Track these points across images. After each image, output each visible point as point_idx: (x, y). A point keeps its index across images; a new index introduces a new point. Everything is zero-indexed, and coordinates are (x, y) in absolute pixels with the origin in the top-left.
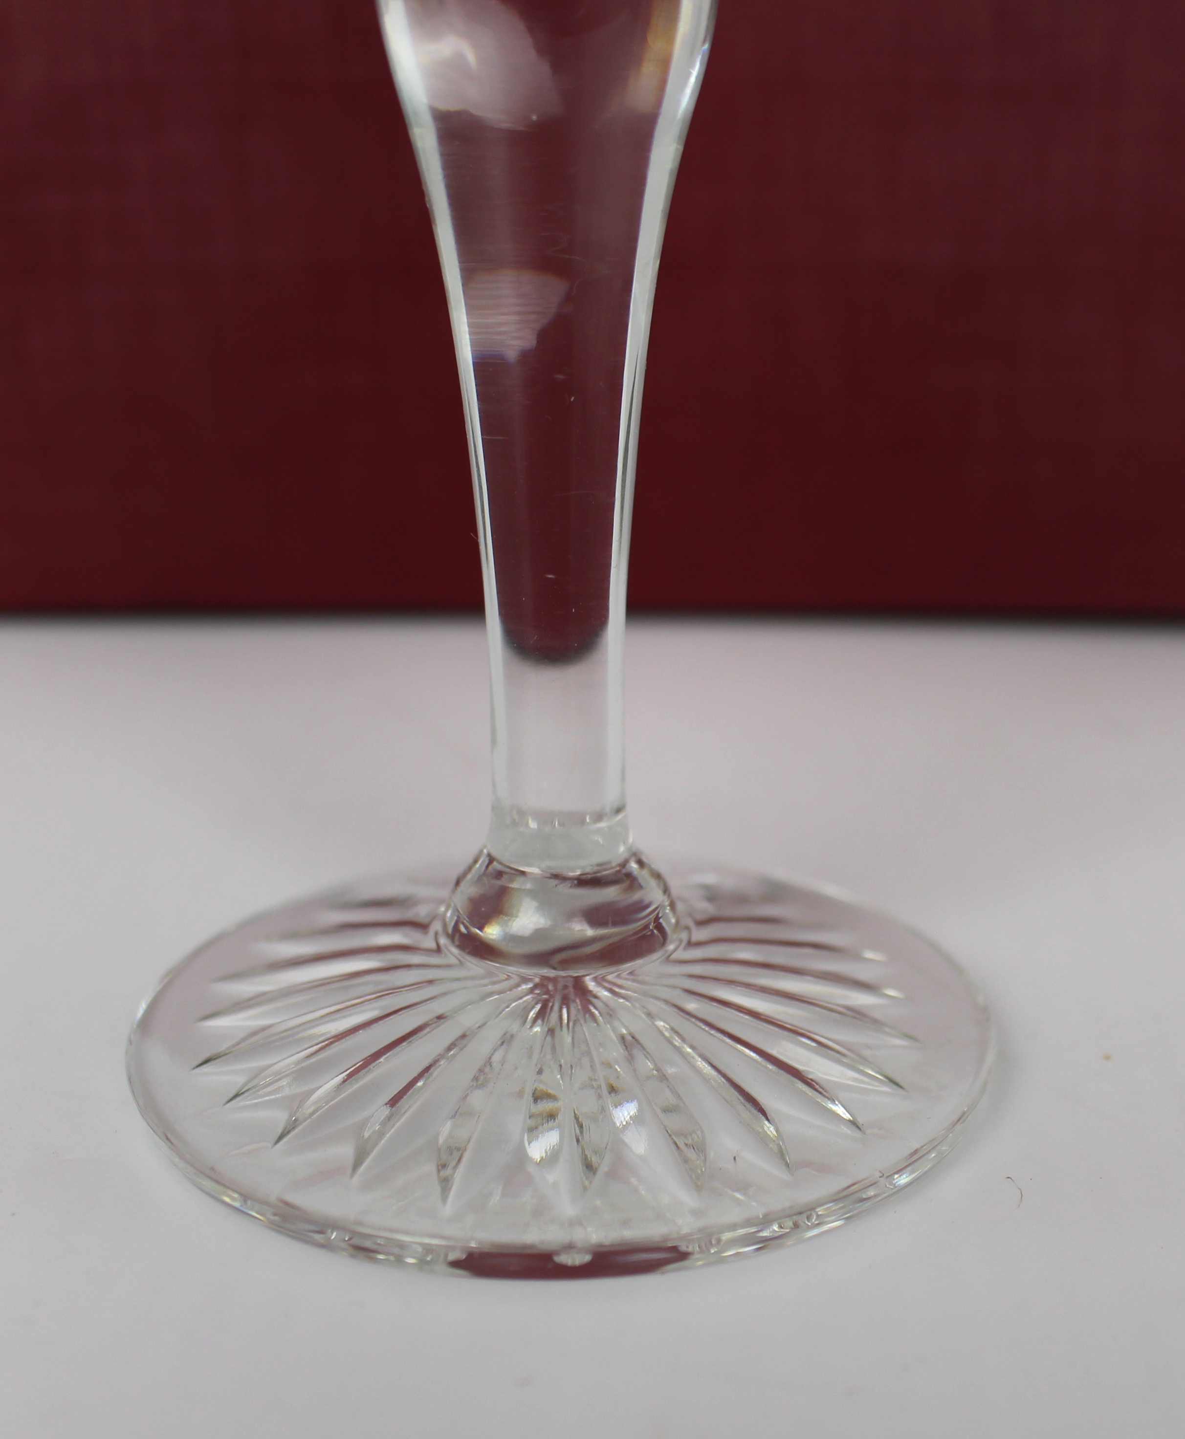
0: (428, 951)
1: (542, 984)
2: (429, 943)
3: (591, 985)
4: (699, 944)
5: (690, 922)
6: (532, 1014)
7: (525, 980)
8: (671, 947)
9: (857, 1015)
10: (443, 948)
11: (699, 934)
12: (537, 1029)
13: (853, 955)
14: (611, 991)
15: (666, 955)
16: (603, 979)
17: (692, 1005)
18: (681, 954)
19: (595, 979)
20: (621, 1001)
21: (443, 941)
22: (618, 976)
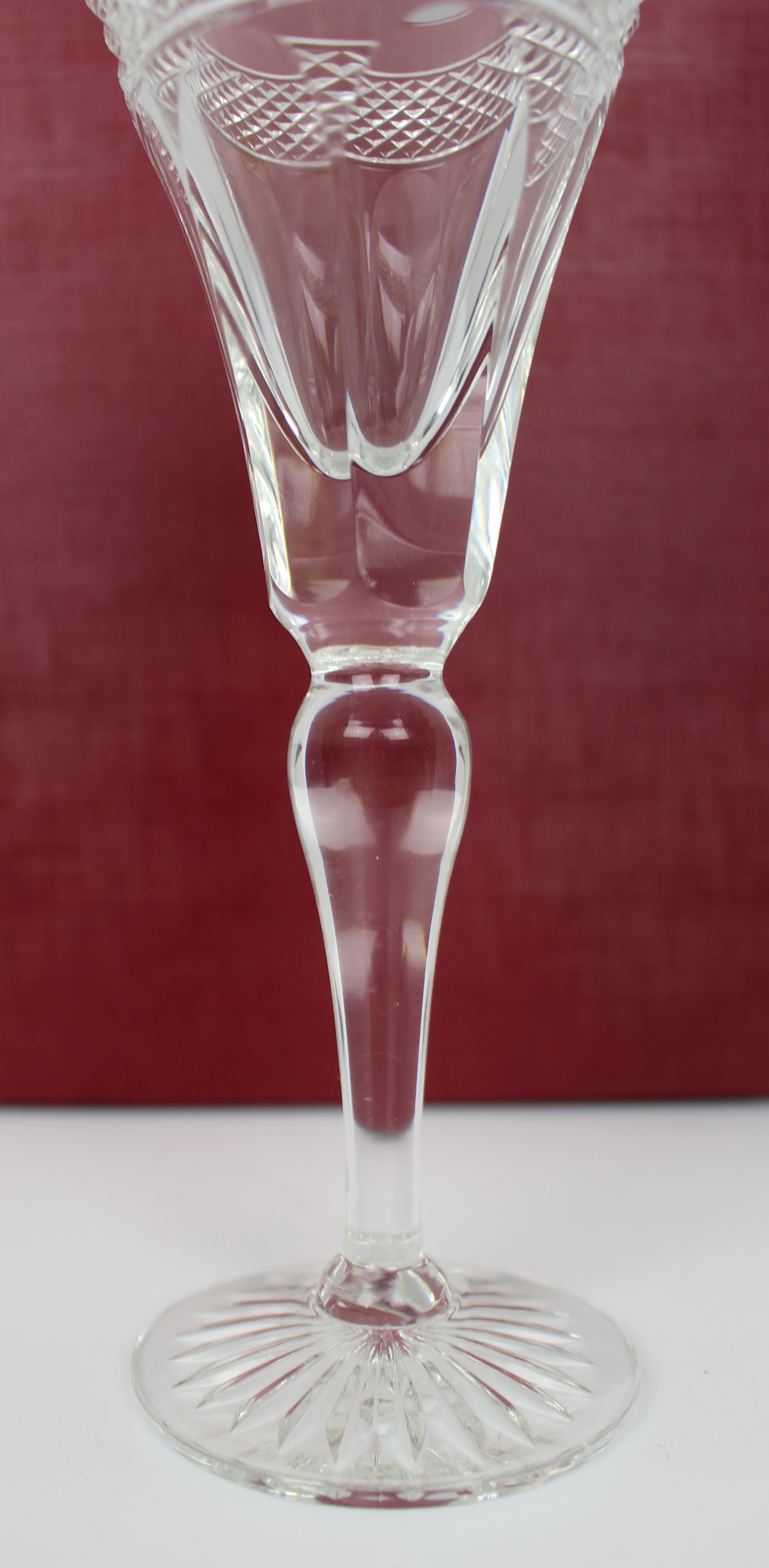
0: (312, 1317)
1: (376, 1336)
2: (310, 1312)
3: (402, 1334)
4: (466, 1308)
5: (459, 1296)
6: (372, 1352)
7: (366, 1331)
8: (450, 1312)
9: (558, 1350)
10: (319, 1314)
11: (465, 1302)
12: (375, 1360)
13: (550, 1314)
14: (415, 1338)
15: (448, 1316)
16: (410, 1331)
17: (461, 1344)
18: (457, 1315)
19: (405, 1332)
20: (422, 1344)
21: (318, 1309)
22: (419, 1329)
